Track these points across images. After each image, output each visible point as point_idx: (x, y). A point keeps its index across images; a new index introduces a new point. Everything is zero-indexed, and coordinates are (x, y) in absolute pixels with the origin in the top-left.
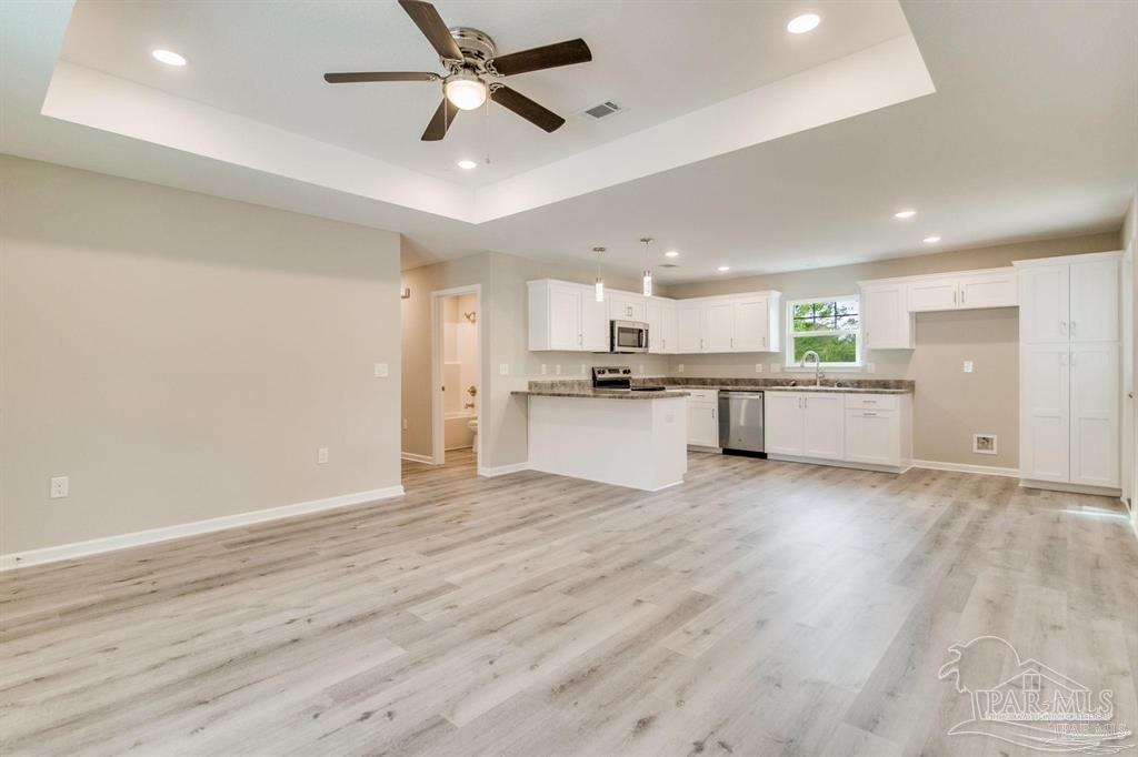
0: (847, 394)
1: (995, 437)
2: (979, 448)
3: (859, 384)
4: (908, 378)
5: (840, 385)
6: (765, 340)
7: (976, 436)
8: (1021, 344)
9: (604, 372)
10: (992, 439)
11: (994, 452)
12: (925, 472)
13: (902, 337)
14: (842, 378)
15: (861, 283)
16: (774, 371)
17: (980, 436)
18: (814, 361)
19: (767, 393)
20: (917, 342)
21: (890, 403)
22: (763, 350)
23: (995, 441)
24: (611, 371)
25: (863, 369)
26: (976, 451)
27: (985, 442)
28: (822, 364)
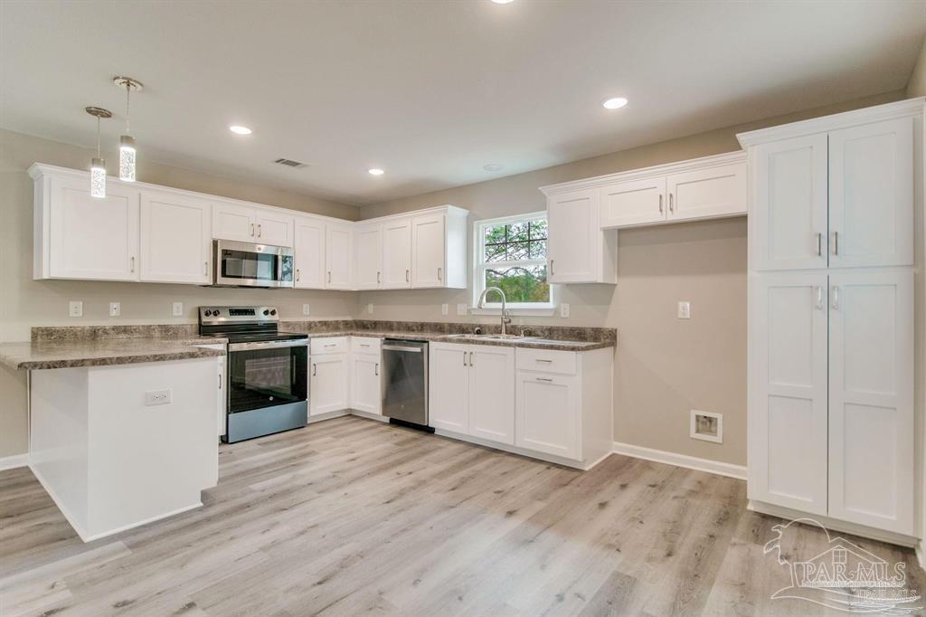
0: (518, 348)
1: (719, 417)
2: (698, 431)
3: (551, 332)
4: (608, 324)
5: (529, 333)
6: (441, 271)
7: (694, 413)
8: (750, 273)
9: (216, 314)
10: (716, 419)
11: (718, 439)
12: (628, 462)
13: (593, 265)
14: (533, 323)
15: (545, 190)
16: (459, 314)
17: (700, 414)
18: (500, 301)
19: (431, 343)
20: (620, 272)
21: (568, 363)
22: (439, 284)
23: (720, 422)
24: (234, 312)
25: (556, 311)
26: (693, 434)
27: (707, 423)
28: (509, 305)
